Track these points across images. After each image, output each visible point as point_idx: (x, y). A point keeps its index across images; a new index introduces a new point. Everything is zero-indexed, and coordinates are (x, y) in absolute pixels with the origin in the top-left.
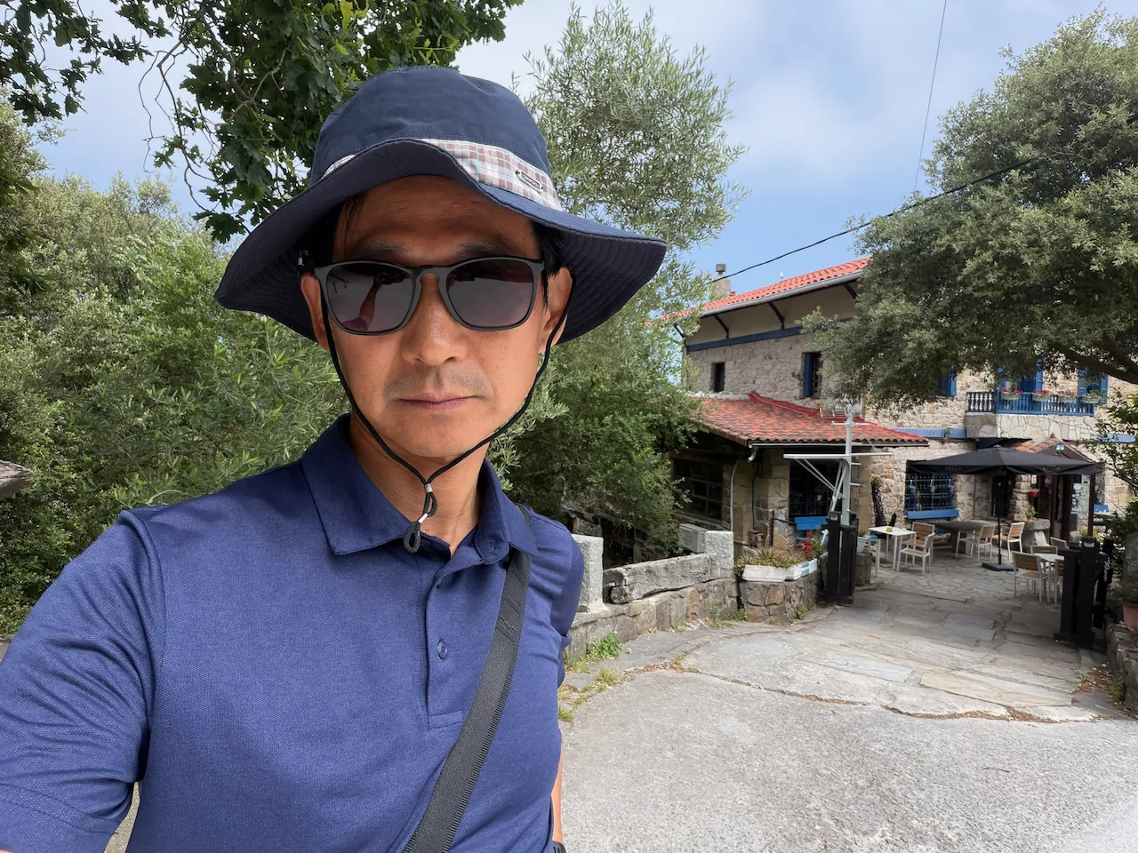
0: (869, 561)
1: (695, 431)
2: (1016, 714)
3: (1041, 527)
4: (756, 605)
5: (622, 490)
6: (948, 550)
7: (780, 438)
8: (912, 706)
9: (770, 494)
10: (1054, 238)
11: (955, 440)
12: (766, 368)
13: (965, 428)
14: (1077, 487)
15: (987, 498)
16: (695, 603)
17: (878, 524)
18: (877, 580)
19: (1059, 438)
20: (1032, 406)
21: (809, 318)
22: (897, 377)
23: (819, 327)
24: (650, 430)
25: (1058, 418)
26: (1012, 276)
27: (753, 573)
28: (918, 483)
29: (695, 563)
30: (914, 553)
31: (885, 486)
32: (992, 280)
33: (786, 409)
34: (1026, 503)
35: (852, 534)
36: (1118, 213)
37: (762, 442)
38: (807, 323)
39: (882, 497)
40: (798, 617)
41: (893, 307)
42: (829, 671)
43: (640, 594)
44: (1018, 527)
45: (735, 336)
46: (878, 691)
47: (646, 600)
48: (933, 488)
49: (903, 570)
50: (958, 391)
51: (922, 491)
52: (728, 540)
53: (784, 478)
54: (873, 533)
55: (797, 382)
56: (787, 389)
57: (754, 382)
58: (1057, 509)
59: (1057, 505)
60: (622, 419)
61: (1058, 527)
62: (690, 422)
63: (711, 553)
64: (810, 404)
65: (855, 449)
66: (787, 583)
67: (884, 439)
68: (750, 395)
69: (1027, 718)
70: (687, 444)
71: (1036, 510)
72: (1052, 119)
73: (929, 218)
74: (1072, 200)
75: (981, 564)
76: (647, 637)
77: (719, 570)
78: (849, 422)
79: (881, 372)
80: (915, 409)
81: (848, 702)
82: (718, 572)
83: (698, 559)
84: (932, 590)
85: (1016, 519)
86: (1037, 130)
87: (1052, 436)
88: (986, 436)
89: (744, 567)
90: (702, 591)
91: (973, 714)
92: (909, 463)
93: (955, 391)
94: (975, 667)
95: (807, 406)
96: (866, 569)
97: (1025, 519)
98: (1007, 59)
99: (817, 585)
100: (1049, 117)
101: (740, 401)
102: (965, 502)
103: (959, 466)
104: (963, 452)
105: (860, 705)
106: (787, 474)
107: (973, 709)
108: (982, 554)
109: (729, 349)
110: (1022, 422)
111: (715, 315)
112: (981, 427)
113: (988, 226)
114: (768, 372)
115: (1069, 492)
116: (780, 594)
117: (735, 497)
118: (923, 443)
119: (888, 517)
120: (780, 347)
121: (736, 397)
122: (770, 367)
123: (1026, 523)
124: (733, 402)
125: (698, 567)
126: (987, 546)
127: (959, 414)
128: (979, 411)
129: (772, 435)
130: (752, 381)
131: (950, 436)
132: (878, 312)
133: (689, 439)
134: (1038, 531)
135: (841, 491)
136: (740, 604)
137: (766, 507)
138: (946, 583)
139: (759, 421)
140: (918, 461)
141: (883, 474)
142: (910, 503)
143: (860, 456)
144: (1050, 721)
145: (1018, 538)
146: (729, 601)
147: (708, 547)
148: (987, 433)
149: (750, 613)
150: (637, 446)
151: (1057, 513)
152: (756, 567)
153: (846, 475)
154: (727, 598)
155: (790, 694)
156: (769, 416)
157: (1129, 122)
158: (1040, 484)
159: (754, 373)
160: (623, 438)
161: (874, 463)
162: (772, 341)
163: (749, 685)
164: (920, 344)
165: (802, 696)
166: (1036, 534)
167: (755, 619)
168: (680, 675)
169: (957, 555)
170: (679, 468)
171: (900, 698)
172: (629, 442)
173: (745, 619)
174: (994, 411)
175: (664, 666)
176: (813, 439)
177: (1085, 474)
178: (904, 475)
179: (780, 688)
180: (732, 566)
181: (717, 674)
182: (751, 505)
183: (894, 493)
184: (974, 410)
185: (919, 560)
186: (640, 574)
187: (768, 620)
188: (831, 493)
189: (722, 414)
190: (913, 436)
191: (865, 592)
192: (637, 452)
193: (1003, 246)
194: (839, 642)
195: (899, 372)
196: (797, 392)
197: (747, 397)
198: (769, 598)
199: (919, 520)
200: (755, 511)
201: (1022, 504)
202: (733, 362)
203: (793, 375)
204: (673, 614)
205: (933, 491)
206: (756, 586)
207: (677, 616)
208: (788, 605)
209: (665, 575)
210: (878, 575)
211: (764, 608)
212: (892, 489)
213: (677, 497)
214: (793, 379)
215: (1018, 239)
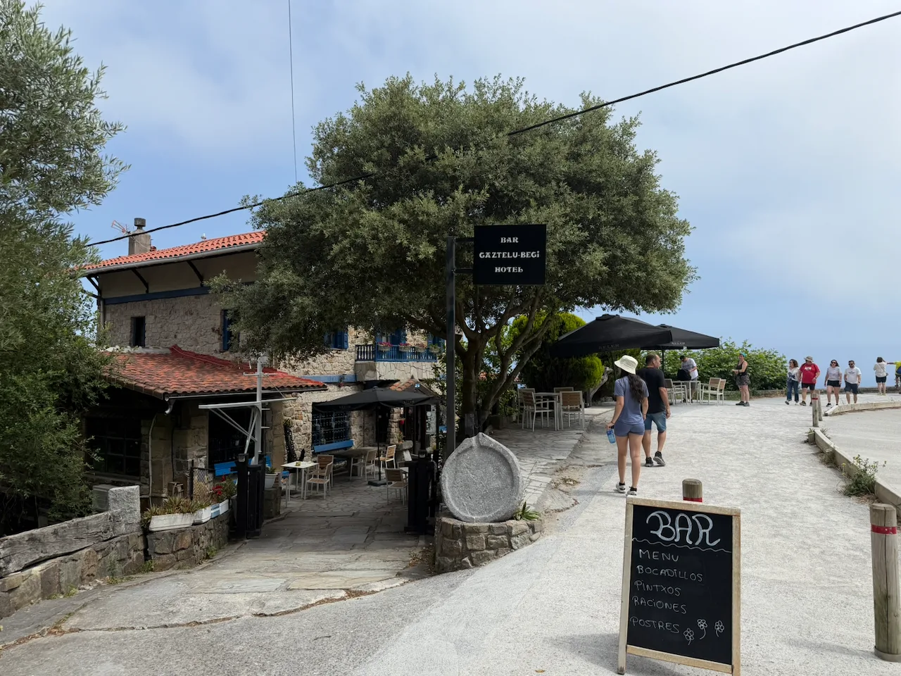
0: (279, 495)
1: (106, 387)
2: (351, 593)
3: (407, 447)
4: (164, 554)
5: (17, 455)
6: (345, 475)
7: (196, 390)
8: (276, 608)
9: (188, 445)
10: (386, 235)
11: (348, 384)
12: (187, 323)
13: (355, 374)
14: (429, 414)
15: (373, 429)
16: (92, 564)
17: (290, 461)
18: (286, 510)
19: (416, 378)
20: (399, 356)
21: (216, 280)
22: (288, 334)
23: (225, 289)
24: (52, 388)
25: (416, 364)
26: (364, 260)
27: (161, 523)
28: (322, 421)
29: (95, 522)
30: (317, 481)
31: (296, 426)
32: (349, 261)
33: (207, 363)
34: (397, 429)
35: (260, 473)
36: (422, 223)
37: (179, 394)
38: (215, 284)
39: (293, 436)
40: (208, 557)
41: (283, 276)
42: (212, 597)
43: (18, 565)
44: (392, 450)
45: (154, 291)
46: (251, 603)
47: (27, 572)
48: (334, 425)
49: (309, 498)
50: (349, 344)
51: (326, 427)
52: (133, 494)
53: (203, 428)
54: (285, 469)
55: (217, 336)
56: (208, 343)
57: (175, 337)
58: (417, 432)
59: (417, 428)
60: (15, 378)
61: (418, 445)
62: (101, 377)
63: (114, 509)
64: (230, 357)
65: (264, 396)
66: (194, 527)
67: (292, 385)
68: (171, 349)
69: (358, 594)
70: (97, 401)
71: (404, 435)
72: (384, 147)
73: (308, 206)
74: (396, 208)
75: (367, 483)
76: (28, 609)
77: (123, 526)
78: (259, 372)
79: (277, 330)
80: (311, 360)
81: (224, 619)
82: (123, 528)
83: (98, 518)
84: (329, 511)
85: (391, 443)
86: (375, 153)
87: (412, 377)
88: (370, 379)
89: (150, 519)
90: (101, 550)
91: (321, 602)
92: (314, 404)
93: (347, 344)
94: (342, 567)
95: (226, 359)
96: (276, 503)
97: (397, 442)
98: (361, 93)
99: (228, 524)
100: (383, 146)
101: (160, 355)
102: (357, 434)
103: (349, 405)
104: (355, 392)
105: (234, 619)
106: (206, 424)
107: (322, 597)
108: (369, 474)
109: (149, 304)
110: (393, 368)
111: (134, 269)
112: (366, 373)
113: (347, 220)
114: (189, 327)
115: (425, 417)
116: (188, 538)
117: (154, 451)
118: (322, 388)
119: (298, 453)
120: (201, 303)
121: (157, 351)
122: (190, 322)
123: (397, 445)
124: (153, 357)
125: (97, 526)
126: (372, 468)
127: (351, 363)
128: (364, 360)
129: (190, 387)
130: (173, 336)
131: (345, 381)
132: (271, 280)
133: (100, 395)
134: (405, 450)
135: (253, 435)
136: (147, 556)
137: (185, 457)
138: (341, 503)
139: (178, 374)
140: (321, 402)
141: (294, 416)
142: (316, 439)
143: (269, 403)
144: (373, 592)
145: (392, 457)
146: (134, 555)
147: (112, 504)
148: (370, 377)
149: (157, 562)
150: (35, 406)
151: (417, 435)
152: (162, 517)
153: (257, 419)
154: (132, 552)
155: (172, 626)
156: (189, 369)
157: (427, 160)
158: (406, 414)
159: (175, 328)
160: (17, 399)
161: (286, 407)
162: (192, 298)
163: (133, 628)
164: (303, 308)
165: (183, 625)
166: (404, 453)
167: (163, 567)
168: (58, 638)
169: (351, 477)
170: (91, 426)
171: (268, 604)
172: (25, 403)
173: (152, 570)
174: (374, 360)
175: (41, 634)
176: (229, 389)
177: (433, 404)
178: (310, 415)
179: (163, 623)
180: (139, 519)
181: (101, 628)
182: (170, 457)
183: (303, 431)
184: (361, 360)
185: (321, 486)
186: (20, 543)
187: (177, 565)
188: (245, 438)
189: (139, 369)
190: (315, 382)
191: (275, 523)
192: (34, 412)
193: (357, 236)
194: (234, 571)
195: (290, 330)
196: (217, 346)
197: (168, 351)
198: (177, 543)
199: (323, 452)
200: (175, 463)
201: (395, 430)
202: (153, 317)
203: (213, 330)
204: (63, 579)
205: (333, 426)
206: (163, 535)
207: (68, 581)
208: (196, 547)
209: (54, 540)
210: (288, 506)
211: (172, 555)
212: (301, 428)
213: (88, 459)
214: (213, 334)
215: (364, 232)
